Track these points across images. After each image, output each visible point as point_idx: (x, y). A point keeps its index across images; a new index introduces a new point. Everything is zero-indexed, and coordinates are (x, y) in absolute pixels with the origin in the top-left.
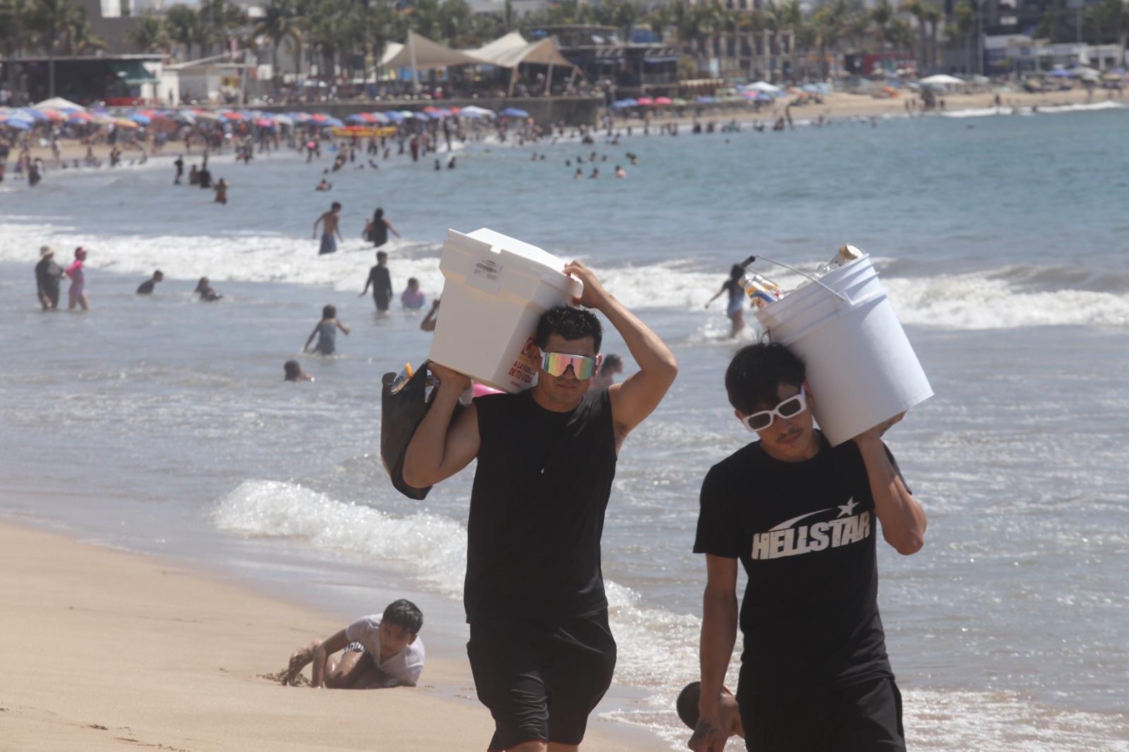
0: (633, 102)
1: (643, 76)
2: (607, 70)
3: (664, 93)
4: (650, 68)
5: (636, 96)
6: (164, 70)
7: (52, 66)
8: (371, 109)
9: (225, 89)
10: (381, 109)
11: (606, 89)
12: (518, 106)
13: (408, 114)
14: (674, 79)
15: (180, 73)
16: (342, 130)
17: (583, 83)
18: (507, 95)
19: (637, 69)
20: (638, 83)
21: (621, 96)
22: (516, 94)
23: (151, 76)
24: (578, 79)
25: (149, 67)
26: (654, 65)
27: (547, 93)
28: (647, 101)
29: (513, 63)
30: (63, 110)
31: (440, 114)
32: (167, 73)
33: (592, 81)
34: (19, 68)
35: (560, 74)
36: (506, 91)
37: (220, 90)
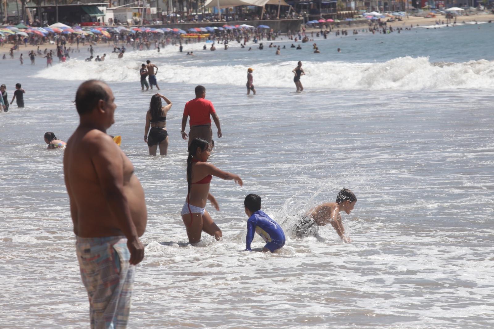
0: (317, 22)
1: (321, 9)
2: (305, 7)
3: (331, 17)
4: (324, 6)
5: (318, 19)
6: (107, 10)
7: (57, 8)
8: (199, 26)
9: (134, 18)
10: (204, 26)
11: (304, 16)
12: (265, 24)
13: (216, 28)
14: (335, 11)
15: (114, 11)
16: (185, 35)
17: (294, 13)
18: (260, 19)
19: (318, 7)
20: (319, 13)
21: (311, 19)
22: (264, 19)
23: (102, 12)
24: (292, 11)
25: (101, 8)
26: (326, 4)
27: (278, 18)
28: (323, 21)
29: (263, 5)
30: (61, 28)
31: (231, 28)
32: (108, 11)
33: (298, 12)
34: (43, 10)
35: (284, 9)
36: (260, 16)
37: (132, 18)
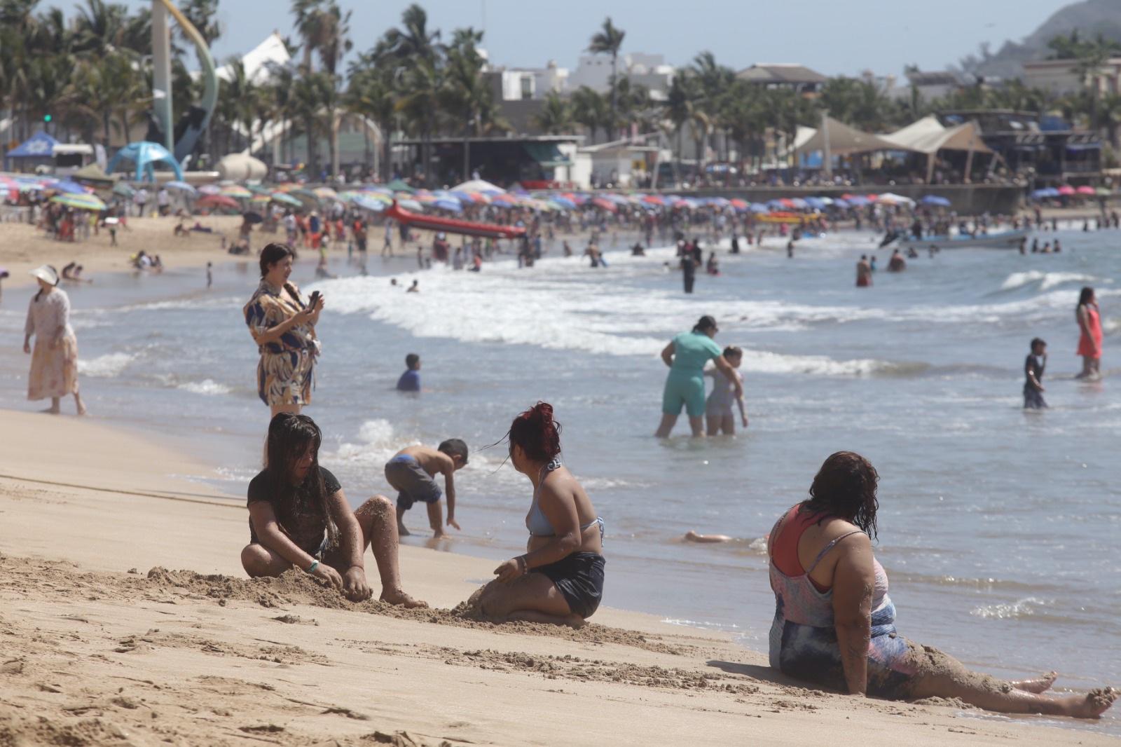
0: (1055, 192)
1: (1064, 164)
2: (1027, 158)
3: (1085, 182)
4: (1073, 156)
5: (1056, 185)
6: (578, 152)
7: (467, 147)
8: (790, 195)
9: (636, 173)
10: (802, 195)
11: (1027, 176)
12: (938, 193)
13: (827, 201)
14: (1097, 167)
15: (594, 155)
16: (767, 216)
17: (1003, 171)
18: (925, 183)
19: (1057, 157)
20: (1058, 171)
21: (1040, 185)
22: (934, 182)
23: (566, 158)
24: (999, 165)
25: (564, 148)
26: (1078, 152)
27: (967, 180)
28: (1069, 190)
29: (931, 149)
30: (484, 192)
31: (861, 201)
32: (580, 156)
33: (1013, 168)
34: (433, 150)
35: (981, 161)
36: (924, 176)
37: (631, 174)
